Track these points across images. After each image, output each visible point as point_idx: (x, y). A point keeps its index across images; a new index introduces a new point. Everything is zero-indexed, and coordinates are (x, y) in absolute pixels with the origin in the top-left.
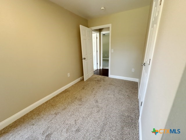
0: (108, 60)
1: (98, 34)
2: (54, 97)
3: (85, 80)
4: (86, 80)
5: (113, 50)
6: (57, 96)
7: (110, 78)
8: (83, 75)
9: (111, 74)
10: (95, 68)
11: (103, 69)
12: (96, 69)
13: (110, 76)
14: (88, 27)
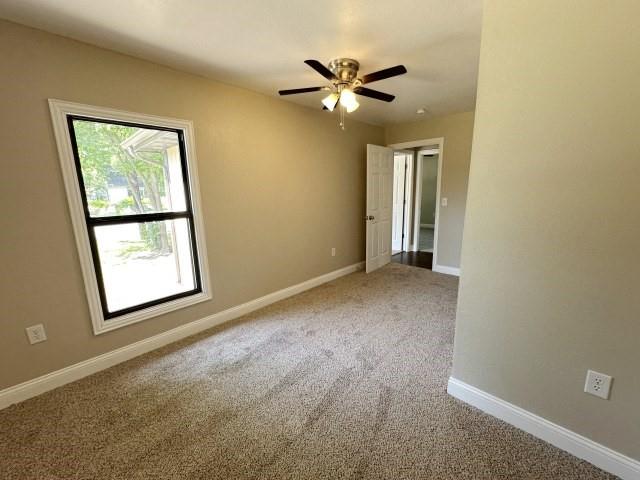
0: (433, 230)
1: (410, 157)
2: (304, 292)
3: (367, 271)
4: (372, 270)
5: (445, 199)
6: (311, 291)
7: (437, 273)
8: (363, 258)
9: (438, 263)
10: (396, 248)
11: (418, 252)
12: (399, 249)
13: (437, 267)
14: (385, 145)
